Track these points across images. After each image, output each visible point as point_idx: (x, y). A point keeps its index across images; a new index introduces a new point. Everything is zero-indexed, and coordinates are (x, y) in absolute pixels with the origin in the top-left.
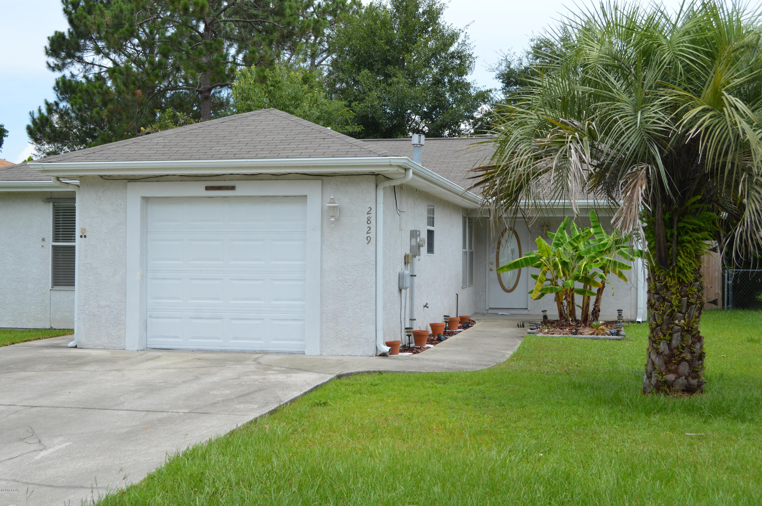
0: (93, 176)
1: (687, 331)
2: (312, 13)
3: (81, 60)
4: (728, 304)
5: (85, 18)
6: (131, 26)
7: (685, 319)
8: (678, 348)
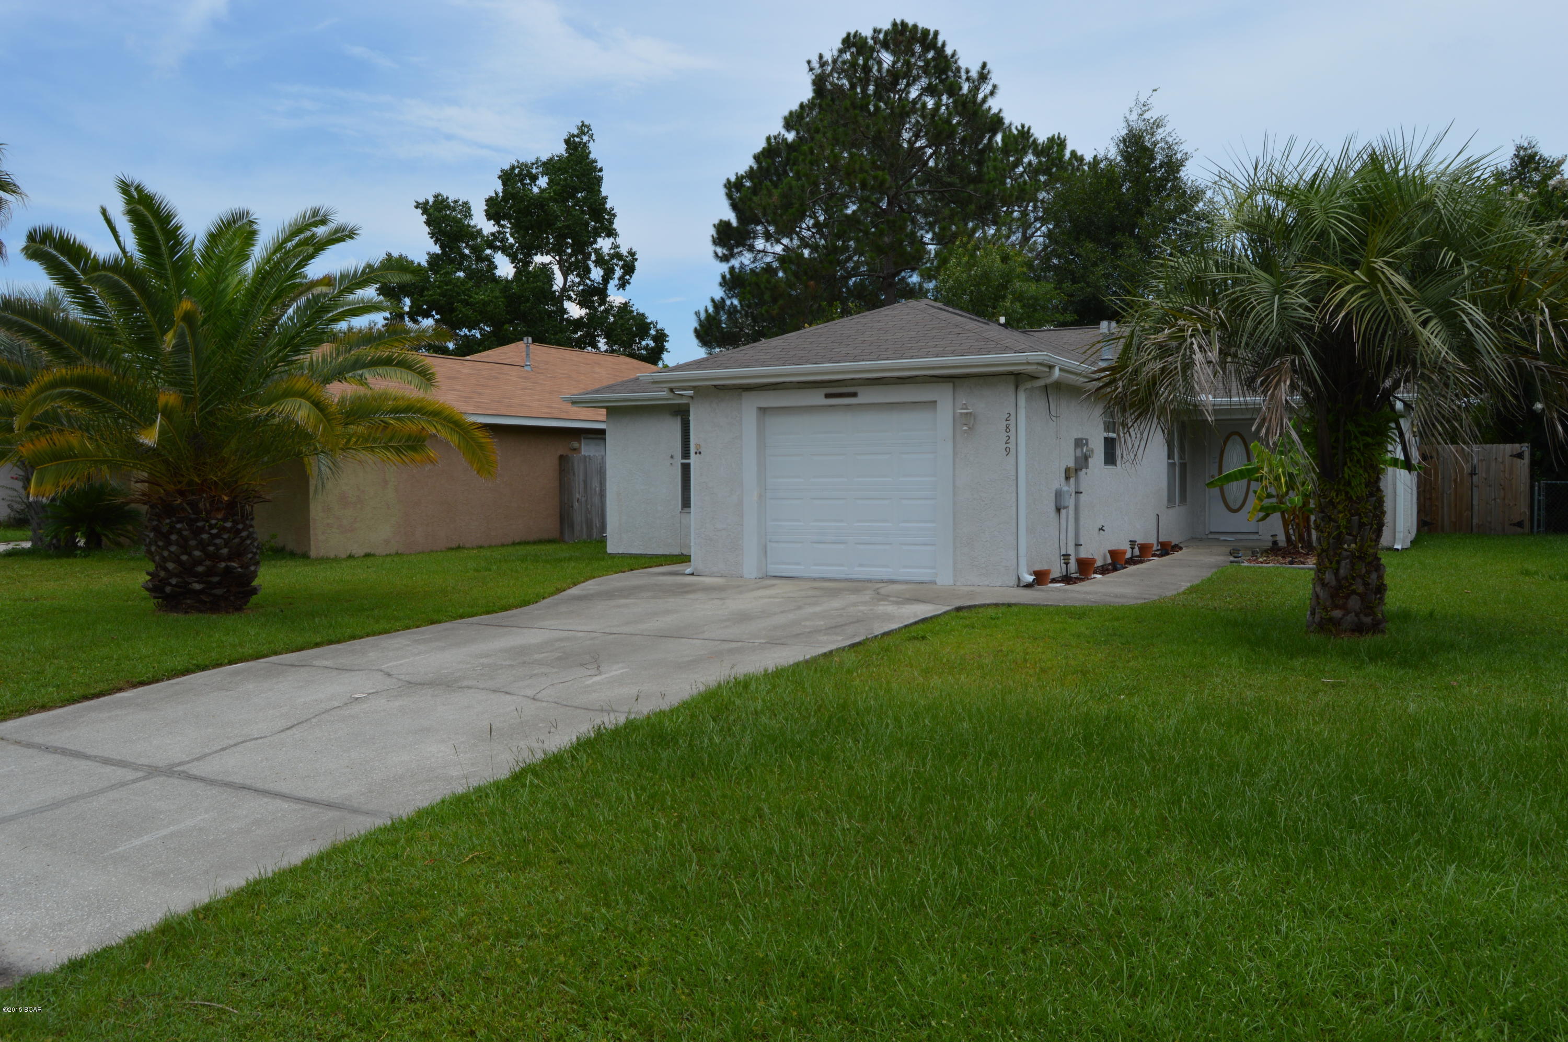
0: (707, 387)
1: (1359, 558)
2: (1021, 175)
3: (751, 248)
4: (1539, 526)
5: (750, 199)
6: (801, 205)
7: (1356, 543)
8: (1346, 578)
